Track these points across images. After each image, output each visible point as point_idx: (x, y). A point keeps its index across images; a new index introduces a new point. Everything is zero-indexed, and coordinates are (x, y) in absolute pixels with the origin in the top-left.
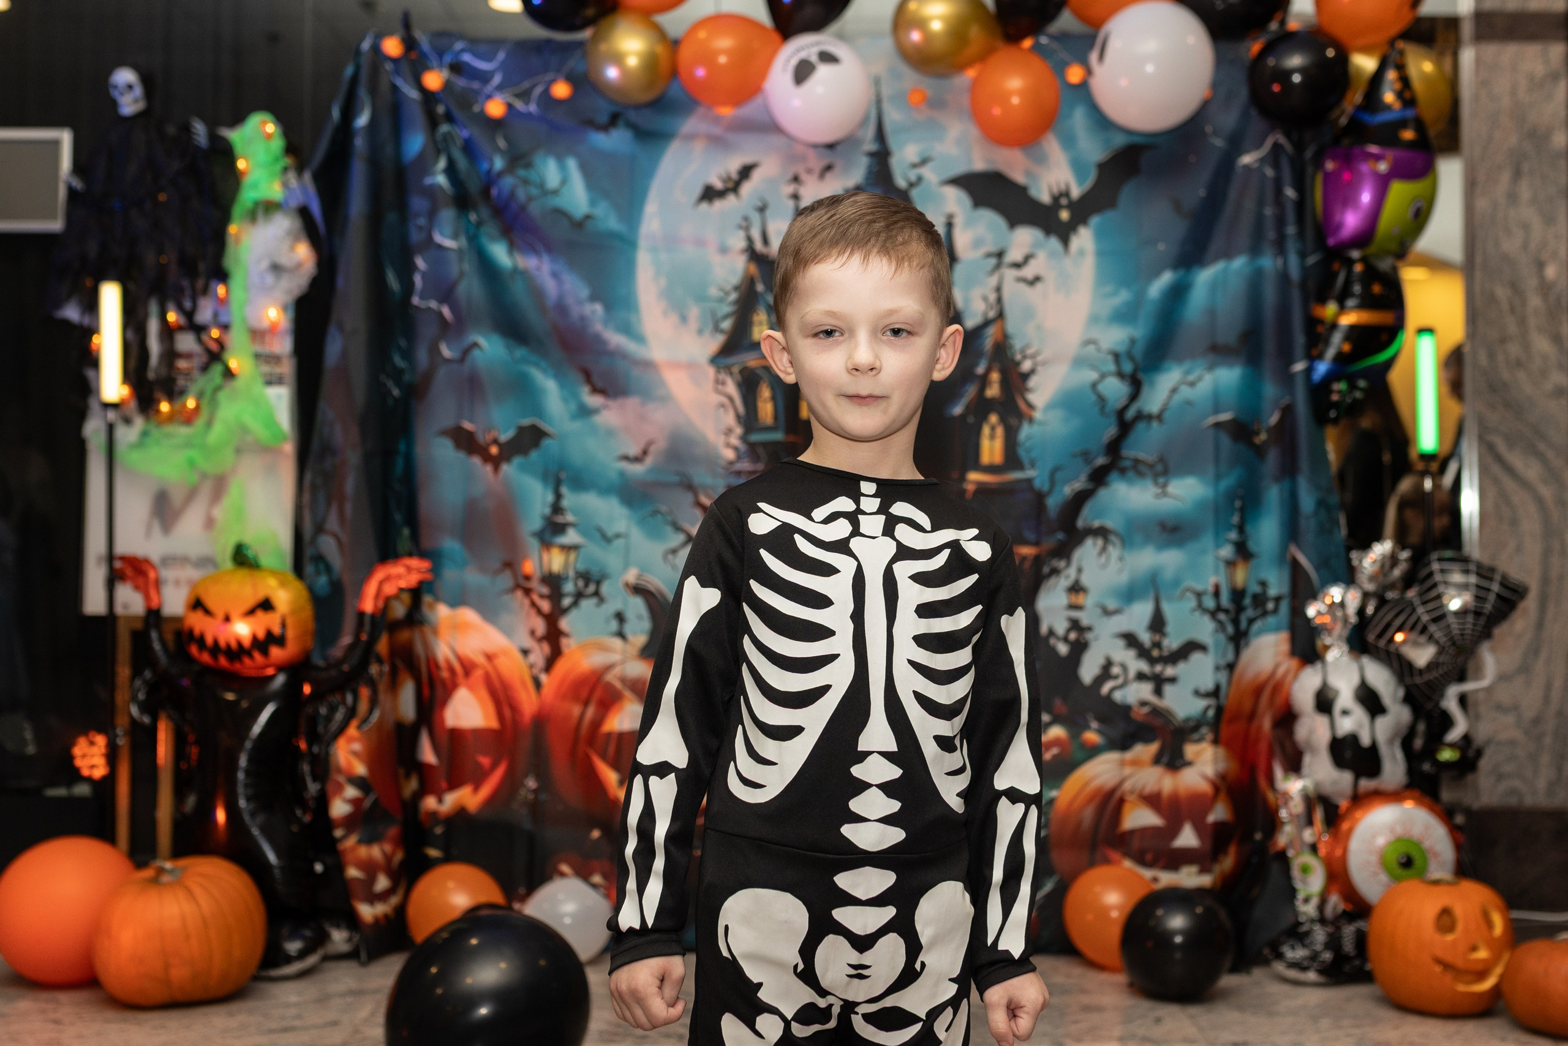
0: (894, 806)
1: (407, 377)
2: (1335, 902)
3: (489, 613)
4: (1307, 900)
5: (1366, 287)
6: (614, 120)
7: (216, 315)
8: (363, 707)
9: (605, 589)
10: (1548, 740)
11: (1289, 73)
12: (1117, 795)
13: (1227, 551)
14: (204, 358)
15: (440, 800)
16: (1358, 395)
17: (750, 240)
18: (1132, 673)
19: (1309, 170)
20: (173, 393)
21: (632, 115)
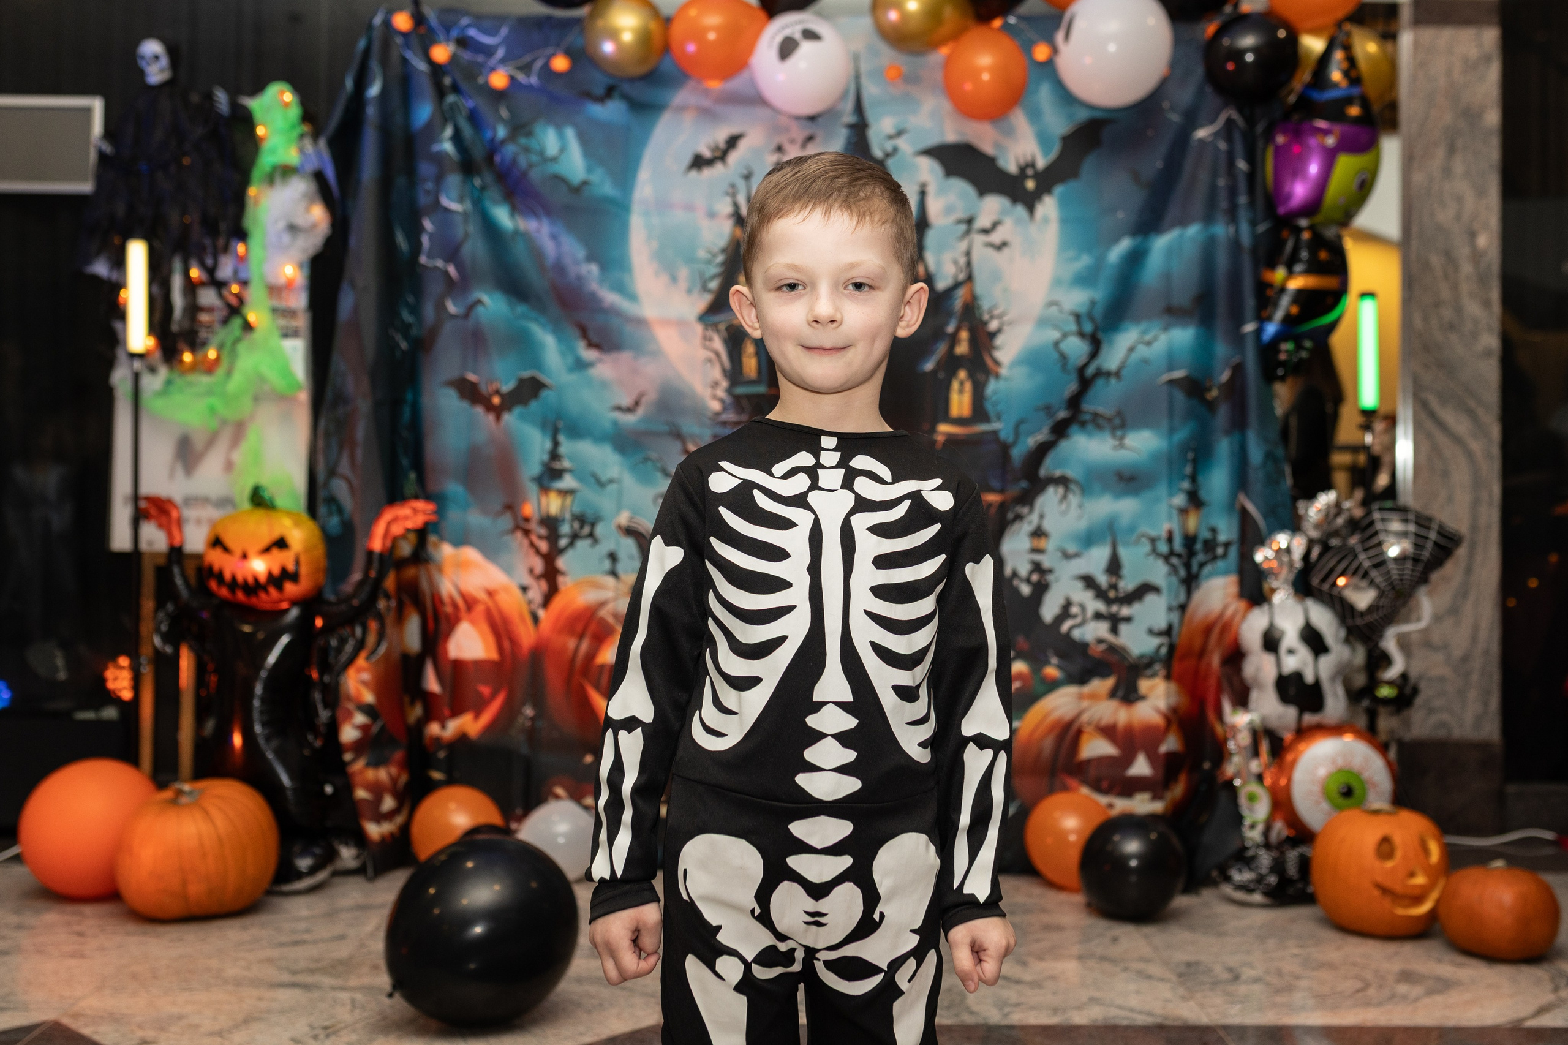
0: (850, 756)
1: (414, 332)
2: (1280, 828)
3: (491, 552)
4: (1253, 826)
5: (1313, 254)
6: (610, 92)
7: (236, 272)
8: (371, 639)
9: (599, 530)
10: (1475, 677)
11: (1242, 52)
12: (1075, 726)
13: (1180, 500)
14: (225, 313)
15: (443, 727)
16: (1304, 354)
17: (736, 205)
18: (1090, 613)
19: (1260, 144)
20: (195, 343)
21: (626, 88)
